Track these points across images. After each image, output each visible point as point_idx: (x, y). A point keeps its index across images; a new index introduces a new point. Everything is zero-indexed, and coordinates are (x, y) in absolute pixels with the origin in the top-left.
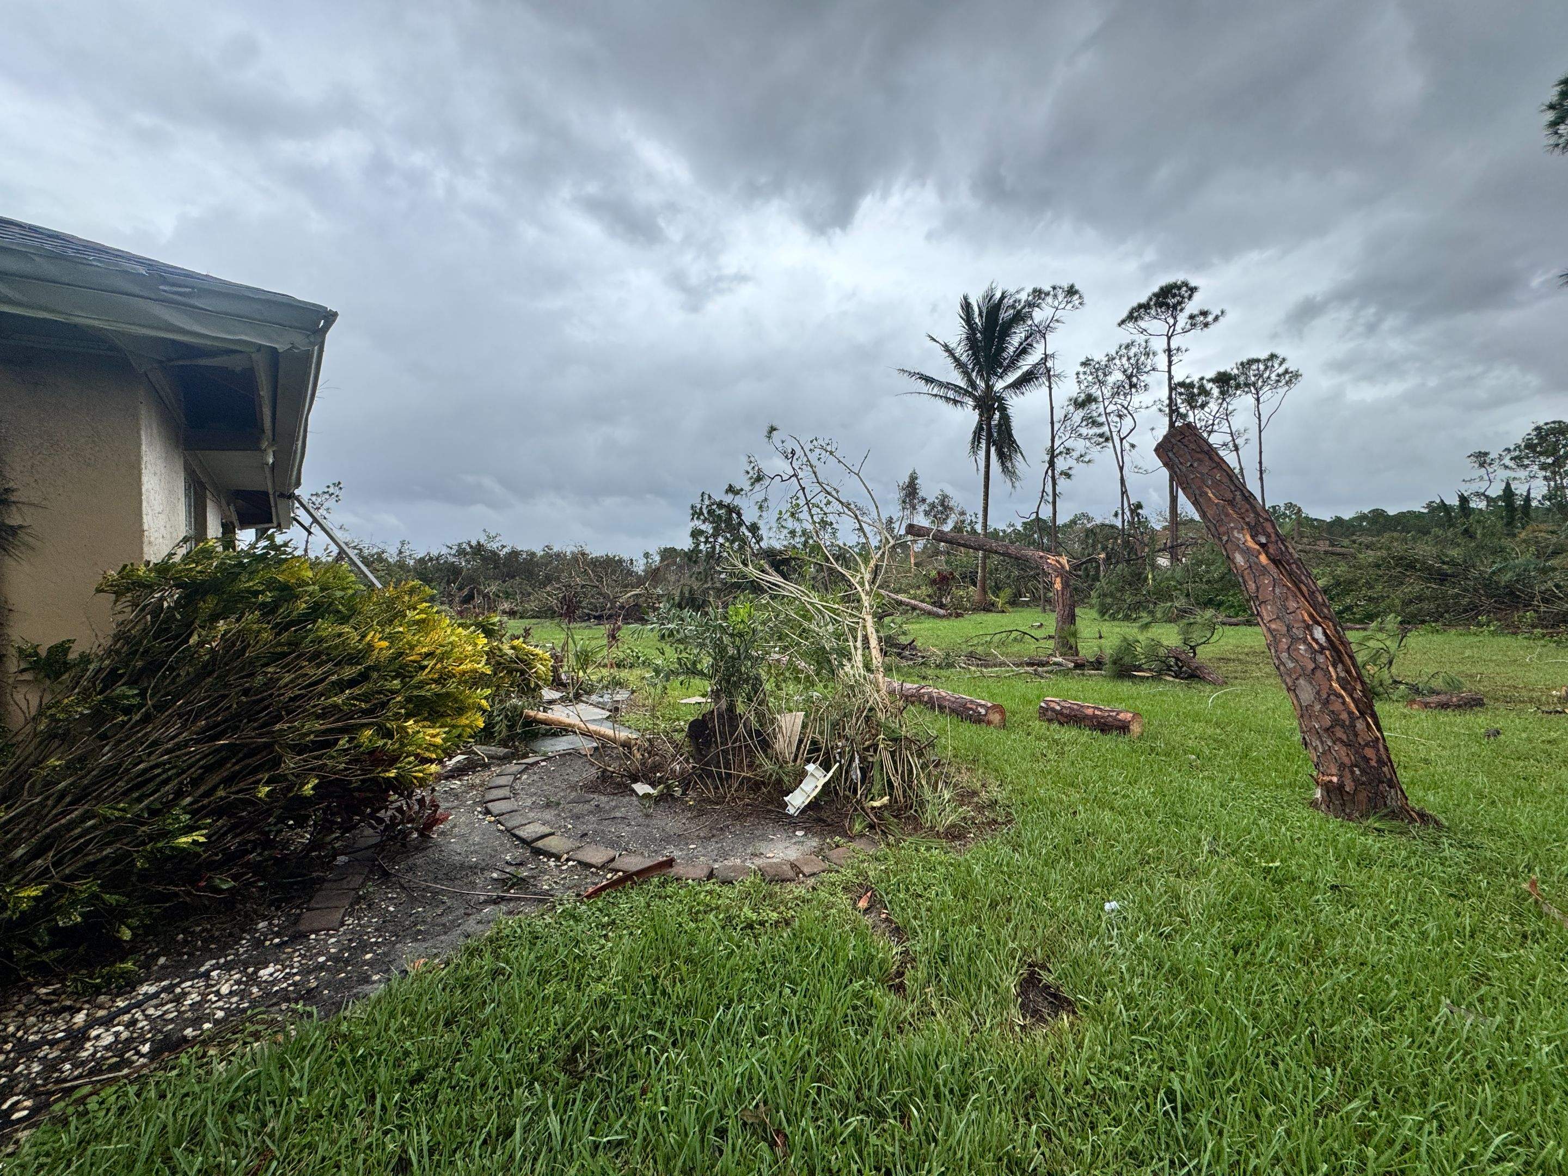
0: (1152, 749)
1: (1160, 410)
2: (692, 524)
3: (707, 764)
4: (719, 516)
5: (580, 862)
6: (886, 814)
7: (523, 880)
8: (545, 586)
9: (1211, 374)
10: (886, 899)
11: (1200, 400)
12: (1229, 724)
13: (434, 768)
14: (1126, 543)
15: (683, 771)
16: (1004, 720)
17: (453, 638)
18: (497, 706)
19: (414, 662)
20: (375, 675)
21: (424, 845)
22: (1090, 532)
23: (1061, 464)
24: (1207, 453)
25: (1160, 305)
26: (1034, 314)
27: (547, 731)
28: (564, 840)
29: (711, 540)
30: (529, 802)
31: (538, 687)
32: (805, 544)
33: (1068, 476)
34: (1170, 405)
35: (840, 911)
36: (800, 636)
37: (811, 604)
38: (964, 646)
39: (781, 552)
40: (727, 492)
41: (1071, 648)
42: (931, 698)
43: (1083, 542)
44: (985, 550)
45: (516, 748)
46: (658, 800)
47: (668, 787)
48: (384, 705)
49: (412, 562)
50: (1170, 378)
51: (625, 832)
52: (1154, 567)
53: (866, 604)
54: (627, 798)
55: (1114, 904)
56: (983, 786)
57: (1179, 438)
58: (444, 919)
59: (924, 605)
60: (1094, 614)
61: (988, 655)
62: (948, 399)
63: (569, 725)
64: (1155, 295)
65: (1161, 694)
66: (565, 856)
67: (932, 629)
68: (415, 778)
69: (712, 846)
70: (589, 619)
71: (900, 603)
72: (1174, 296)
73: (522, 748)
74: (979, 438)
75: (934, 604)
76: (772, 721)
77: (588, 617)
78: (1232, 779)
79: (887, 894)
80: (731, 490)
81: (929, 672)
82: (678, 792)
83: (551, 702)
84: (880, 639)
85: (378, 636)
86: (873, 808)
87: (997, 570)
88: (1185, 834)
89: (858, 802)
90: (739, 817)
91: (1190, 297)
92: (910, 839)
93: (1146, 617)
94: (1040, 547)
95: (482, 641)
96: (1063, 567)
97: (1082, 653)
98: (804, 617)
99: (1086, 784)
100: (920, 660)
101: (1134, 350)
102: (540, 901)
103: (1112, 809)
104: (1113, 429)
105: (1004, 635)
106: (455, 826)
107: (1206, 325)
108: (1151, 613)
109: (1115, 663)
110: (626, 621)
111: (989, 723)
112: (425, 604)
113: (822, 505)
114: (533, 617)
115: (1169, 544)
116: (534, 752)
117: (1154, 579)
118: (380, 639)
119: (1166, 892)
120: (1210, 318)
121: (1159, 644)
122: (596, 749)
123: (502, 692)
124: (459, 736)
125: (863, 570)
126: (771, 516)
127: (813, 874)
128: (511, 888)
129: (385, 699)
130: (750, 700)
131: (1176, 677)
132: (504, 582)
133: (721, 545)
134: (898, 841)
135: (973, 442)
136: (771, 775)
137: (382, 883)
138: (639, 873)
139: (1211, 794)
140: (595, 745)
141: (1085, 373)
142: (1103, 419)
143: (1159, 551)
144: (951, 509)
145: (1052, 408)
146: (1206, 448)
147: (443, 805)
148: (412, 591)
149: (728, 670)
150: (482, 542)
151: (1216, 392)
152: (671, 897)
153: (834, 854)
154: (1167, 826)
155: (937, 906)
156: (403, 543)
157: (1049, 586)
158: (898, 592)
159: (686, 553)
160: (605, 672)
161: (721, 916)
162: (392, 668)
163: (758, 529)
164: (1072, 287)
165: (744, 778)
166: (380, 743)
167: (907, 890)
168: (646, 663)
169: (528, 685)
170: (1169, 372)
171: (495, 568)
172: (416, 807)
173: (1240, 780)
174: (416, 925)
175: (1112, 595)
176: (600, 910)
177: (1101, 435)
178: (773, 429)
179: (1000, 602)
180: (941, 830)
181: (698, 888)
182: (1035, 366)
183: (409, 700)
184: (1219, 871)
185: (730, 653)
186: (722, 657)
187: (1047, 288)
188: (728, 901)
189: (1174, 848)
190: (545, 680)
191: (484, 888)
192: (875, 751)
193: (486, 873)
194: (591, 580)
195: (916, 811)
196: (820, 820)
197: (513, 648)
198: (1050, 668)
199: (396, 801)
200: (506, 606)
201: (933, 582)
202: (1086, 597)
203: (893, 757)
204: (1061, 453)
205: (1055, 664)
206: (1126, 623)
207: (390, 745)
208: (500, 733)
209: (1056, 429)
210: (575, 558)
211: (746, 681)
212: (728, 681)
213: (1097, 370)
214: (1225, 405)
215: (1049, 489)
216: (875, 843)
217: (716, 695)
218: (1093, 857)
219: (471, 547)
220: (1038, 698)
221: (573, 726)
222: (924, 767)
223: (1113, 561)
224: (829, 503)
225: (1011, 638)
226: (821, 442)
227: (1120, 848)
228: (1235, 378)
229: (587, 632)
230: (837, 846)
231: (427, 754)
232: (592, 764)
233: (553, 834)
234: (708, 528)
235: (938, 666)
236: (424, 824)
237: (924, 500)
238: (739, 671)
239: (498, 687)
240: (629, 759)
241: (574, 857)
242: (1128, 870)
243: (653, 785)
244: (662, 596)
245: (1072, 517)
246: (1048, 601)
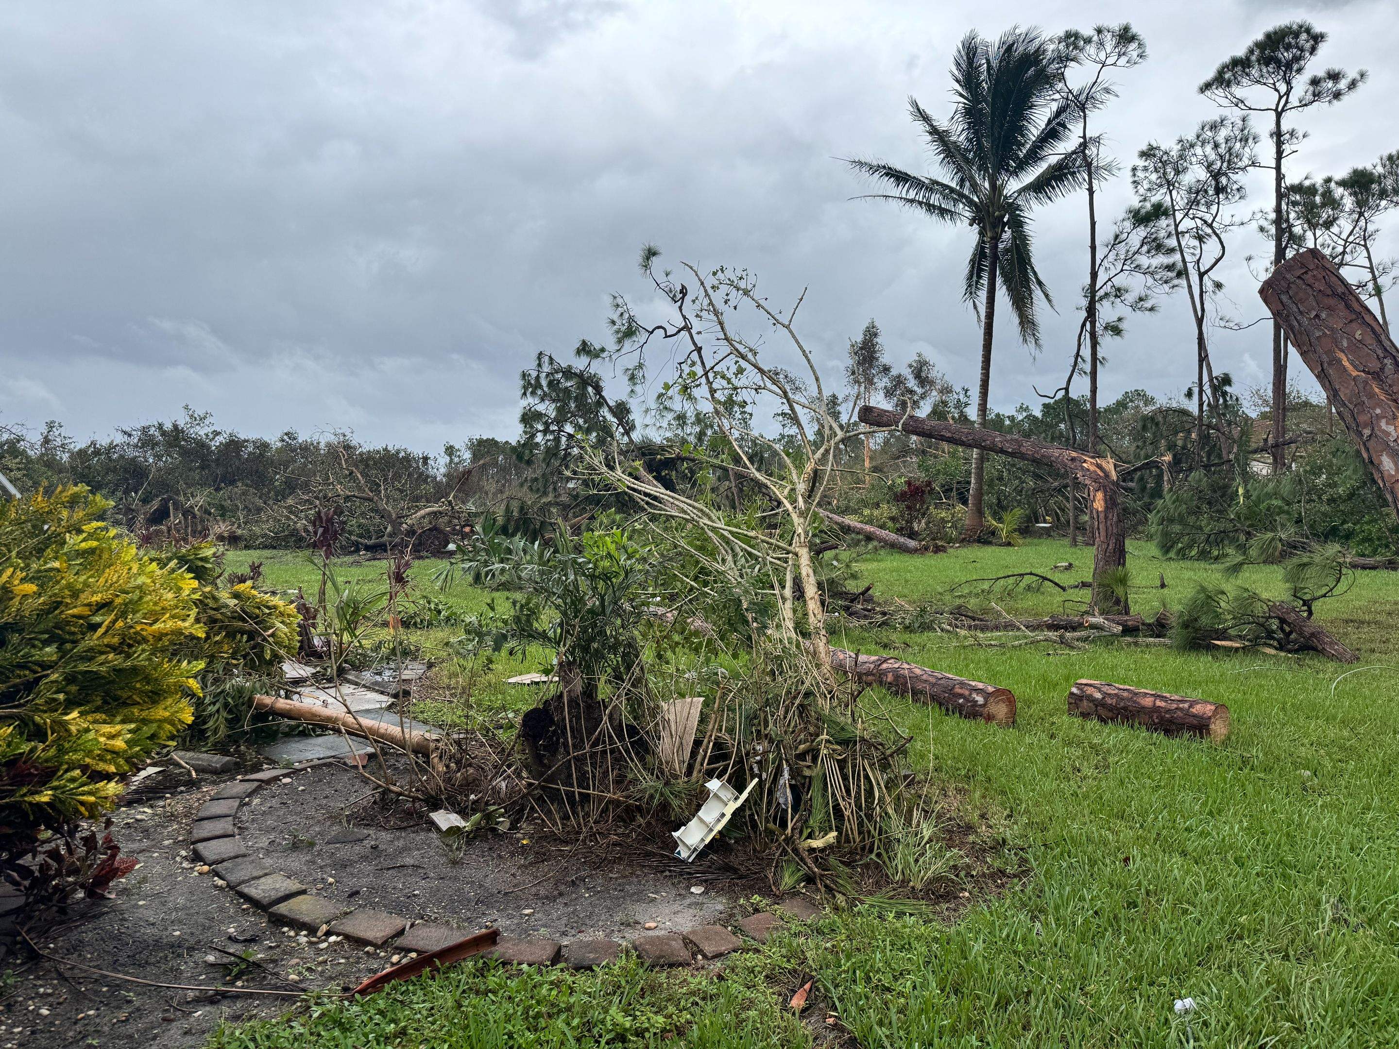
0: (1245, 762)
1: (1262, 229)
2: (524, 403)
3: (552, 779)
4: (566, 390)
5: (347, 937)
6: (832, 860)
7: (257, 965)
8: (284, 498)
9: (1342, 173)
10: (835, 994)
11: (1326, 214)
12: (1362, 722)
13: (112, 788)
14: (1205, 438)
15: (511, 791)
16: (1013, 714)
17: (140, 580)
18: (210, 688)
19: (80, 617)
20: (15, 638)
21: (96, 910)
22: (1150, 422)
23: (1106, 312)
24: (1342, 297)
25: (1266, 61)
26: (1068, 73)
27: (292, 728)
28: (323, 901)
29: (554, 428)
30: (264, 842)
31: (277, 658)
32: (700, 436)
33: (1116, 330)
34: (1278, 222)
35: (762, 1013)
36: (696, 579)
37: (714, 530)
38: (947, 598)
39: (662, 448)
40: (579, 352)
41: (1118, 602)
42: (897, 677)
43: (1137, 436)
44: (982, 448)
45: (242, 755)
46: (473, 837)
47: (488, 817)
48: (30, 686)
49: (65, 457)
50: (1280, 177)
51: (420, 888)
52: (1247, 476)
53: (800, 530)
54: (422, 836)
55: (1188, 1002)
56: (983, 816)
57: (1299, 272)
58: (130, 1028)
59: (883, 533)
60: (1152, 549)
61: (985, 611)
62: (930, 208)
63: (329, 719)
64: (1258, 45)
65: (1257, 675)
66: (324, 928)
67: (897, 570)
68: (82, 803)
69: (558, 910)
70: (357, 550)
71: (847, 529)
72: (1288, 47)
73: (251, 755)
74: (980, 270)
75: (899, 531)
76: (655, 711)
77: (356, 548)
78: (1367, 808)
79: (836, 986)
80: (585, 349)
81: (894, 637)
82: (503, 824)
83: (298, 682)
84: (820, 586)
85: (20, 575)
86: (812, 850)
87: (1000, 479)
88: (1297, 893)
89: (788, 840)
90: (600, 864)
91: (1313, 50)
92: (869, 900)
93: (1234, 556)
94: (1070, 443)
95: (189, 584)
96: (1107, 475)
97: (1134, 609)
98: (701, 549)
99: (1144, 814)
100: (880, 618)
101: (1223, 133)
102: (284, 999)
103: (1184, 854)
104: (1188, 258)
105: (1011, 580)
106: (145, 880)
107: (1337, 95)
108: (1242, 548)
109: (1186, 626)
110: (418, 552)
111: (989, 718)
112: (95, 524)
113: (729, 375)
114: (266, 547)
115: (1271, 441)
116: (272, 762)
117: (1247, 495)
118: (23, 580)
119: (1268, 983)
120: (1343, 84)
121: (1255, 597)
122: (371, 757)
123: (219, 666)
124: (153, 737)
125: (795, 477)
126: (648, 392)
127: (718, 956)
128: (238, 977)
129: (31, 677)
130: (619, 677)
131: (1281, 648)
132: (218, 490)
133: (570, 436)
134: (852, 904)
135: (970, 278)
136: (652, 797)
137: (29, 971)
138: (443, 954)
139: (1337, 832)
140: (370, 750)
141: (1145, 169)
142: (1172, 242)
143: (1255, 452)
144: (932, 383)
145: (1093, 224)
146: (1341, 290)
147: (125, 847)
148: (73, 502)
149: (584, 630)
150: (181, 424)
151: (1349, 202)
152: (494, 992)
153: (751, 923)
154: (1269, 881)
155: (914, 1005)
156: (51, 426)
157: (1083, 505)
158: (845, 511)
159: (514, 449)
160: (386, 635)
161: (575, 1022)
162: (42, 626)
163: (628, 411)
164: (1126, 29)
165: (611, 801)
166: (25, 748)
167: (868, 979)
168: (452, 620)
169: (260, 656)
170: (1278, 168)
171: (202, 468)
172: (82, 851)
173: (1381, 809)
174: (84, 1037)
175: (1181, 520)
176: (381, 1012)
177: (1170, 268)
178: (651, 253)
179: (1004, 530)
180: (919, 886)
181: (537, 978)
182: (1068, 156)
183: (70, 679)
184: (1348, 951)
185: (589, 604)
186: (577, 612)
187: (1087, 31)
188: (586, 998)
189: (1280, 914)
190: (289, 648)
191: (193, 978)
192: (815, 759)
193: (197, 955)
194: (360, 489)
195: (879, 855)
196: (728, 868)
197: (236, 596)
198: (1083, 633)
199: (48, 841)
200: (222, 528)
201: (899, 497)
202: (1140, 522)
203: (841, 769)
204: (1107, 295)
205: (1093, 627)
206: (1202, 565)
207: (42, 751)
208: (215, 732)
209: (1099, 256)
210: (333, 452)
211: (614, 649)
212: (586, 649)
213: (1165, 164)
214: (1362, 223)
215: (1086, 352)
216: (814, 906)
217: (565, 668)
218: (1156, 930)
219: (164, 433)
220: (1067, 679)
221: (335, 720)
222: (890, 785)
223: (1184, 466)
224: (740, 371)
225: (1022, 585)
226: (729, 274)
227: (1196, 915)
228: (1379, 179)
229: (354, 570)
230: (757, 911)
231: (102, 766)
232: (366, 781)
233: (303, 892)
234: (548, 409)
235: (908, 628)
236: (95, 878)
237: (886, 369)
238: (602, 632)
239: (212, 658)
240: (424, 771)
241: (341, 928)
242: (1209, 949)
243: (463, 813)
244: (476, 515)
245: (1120, 397)
246: (1081, 528)
